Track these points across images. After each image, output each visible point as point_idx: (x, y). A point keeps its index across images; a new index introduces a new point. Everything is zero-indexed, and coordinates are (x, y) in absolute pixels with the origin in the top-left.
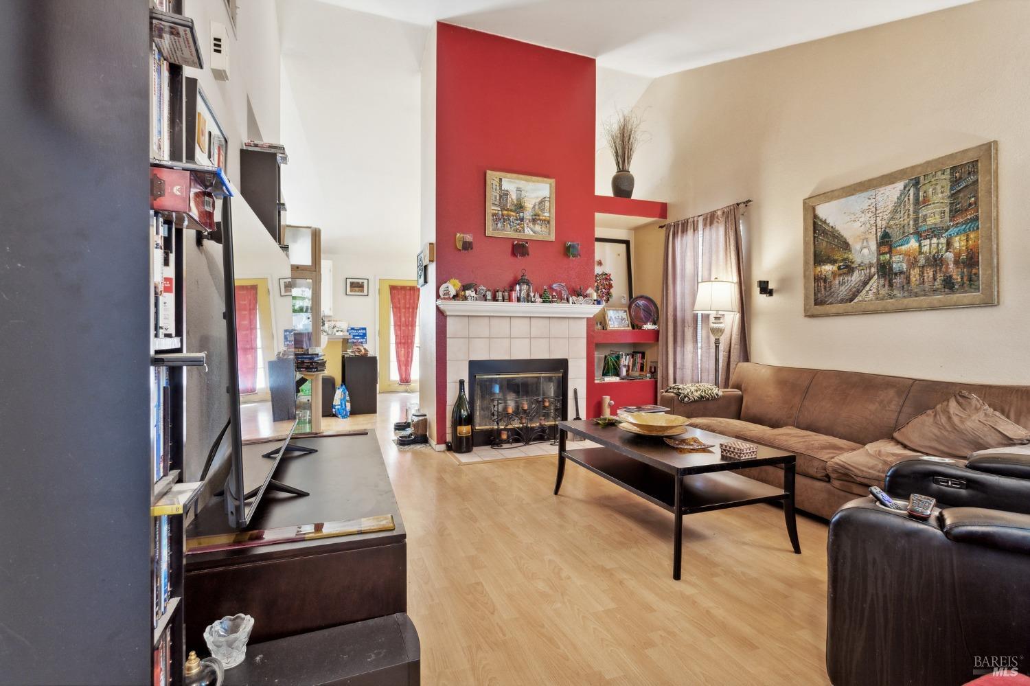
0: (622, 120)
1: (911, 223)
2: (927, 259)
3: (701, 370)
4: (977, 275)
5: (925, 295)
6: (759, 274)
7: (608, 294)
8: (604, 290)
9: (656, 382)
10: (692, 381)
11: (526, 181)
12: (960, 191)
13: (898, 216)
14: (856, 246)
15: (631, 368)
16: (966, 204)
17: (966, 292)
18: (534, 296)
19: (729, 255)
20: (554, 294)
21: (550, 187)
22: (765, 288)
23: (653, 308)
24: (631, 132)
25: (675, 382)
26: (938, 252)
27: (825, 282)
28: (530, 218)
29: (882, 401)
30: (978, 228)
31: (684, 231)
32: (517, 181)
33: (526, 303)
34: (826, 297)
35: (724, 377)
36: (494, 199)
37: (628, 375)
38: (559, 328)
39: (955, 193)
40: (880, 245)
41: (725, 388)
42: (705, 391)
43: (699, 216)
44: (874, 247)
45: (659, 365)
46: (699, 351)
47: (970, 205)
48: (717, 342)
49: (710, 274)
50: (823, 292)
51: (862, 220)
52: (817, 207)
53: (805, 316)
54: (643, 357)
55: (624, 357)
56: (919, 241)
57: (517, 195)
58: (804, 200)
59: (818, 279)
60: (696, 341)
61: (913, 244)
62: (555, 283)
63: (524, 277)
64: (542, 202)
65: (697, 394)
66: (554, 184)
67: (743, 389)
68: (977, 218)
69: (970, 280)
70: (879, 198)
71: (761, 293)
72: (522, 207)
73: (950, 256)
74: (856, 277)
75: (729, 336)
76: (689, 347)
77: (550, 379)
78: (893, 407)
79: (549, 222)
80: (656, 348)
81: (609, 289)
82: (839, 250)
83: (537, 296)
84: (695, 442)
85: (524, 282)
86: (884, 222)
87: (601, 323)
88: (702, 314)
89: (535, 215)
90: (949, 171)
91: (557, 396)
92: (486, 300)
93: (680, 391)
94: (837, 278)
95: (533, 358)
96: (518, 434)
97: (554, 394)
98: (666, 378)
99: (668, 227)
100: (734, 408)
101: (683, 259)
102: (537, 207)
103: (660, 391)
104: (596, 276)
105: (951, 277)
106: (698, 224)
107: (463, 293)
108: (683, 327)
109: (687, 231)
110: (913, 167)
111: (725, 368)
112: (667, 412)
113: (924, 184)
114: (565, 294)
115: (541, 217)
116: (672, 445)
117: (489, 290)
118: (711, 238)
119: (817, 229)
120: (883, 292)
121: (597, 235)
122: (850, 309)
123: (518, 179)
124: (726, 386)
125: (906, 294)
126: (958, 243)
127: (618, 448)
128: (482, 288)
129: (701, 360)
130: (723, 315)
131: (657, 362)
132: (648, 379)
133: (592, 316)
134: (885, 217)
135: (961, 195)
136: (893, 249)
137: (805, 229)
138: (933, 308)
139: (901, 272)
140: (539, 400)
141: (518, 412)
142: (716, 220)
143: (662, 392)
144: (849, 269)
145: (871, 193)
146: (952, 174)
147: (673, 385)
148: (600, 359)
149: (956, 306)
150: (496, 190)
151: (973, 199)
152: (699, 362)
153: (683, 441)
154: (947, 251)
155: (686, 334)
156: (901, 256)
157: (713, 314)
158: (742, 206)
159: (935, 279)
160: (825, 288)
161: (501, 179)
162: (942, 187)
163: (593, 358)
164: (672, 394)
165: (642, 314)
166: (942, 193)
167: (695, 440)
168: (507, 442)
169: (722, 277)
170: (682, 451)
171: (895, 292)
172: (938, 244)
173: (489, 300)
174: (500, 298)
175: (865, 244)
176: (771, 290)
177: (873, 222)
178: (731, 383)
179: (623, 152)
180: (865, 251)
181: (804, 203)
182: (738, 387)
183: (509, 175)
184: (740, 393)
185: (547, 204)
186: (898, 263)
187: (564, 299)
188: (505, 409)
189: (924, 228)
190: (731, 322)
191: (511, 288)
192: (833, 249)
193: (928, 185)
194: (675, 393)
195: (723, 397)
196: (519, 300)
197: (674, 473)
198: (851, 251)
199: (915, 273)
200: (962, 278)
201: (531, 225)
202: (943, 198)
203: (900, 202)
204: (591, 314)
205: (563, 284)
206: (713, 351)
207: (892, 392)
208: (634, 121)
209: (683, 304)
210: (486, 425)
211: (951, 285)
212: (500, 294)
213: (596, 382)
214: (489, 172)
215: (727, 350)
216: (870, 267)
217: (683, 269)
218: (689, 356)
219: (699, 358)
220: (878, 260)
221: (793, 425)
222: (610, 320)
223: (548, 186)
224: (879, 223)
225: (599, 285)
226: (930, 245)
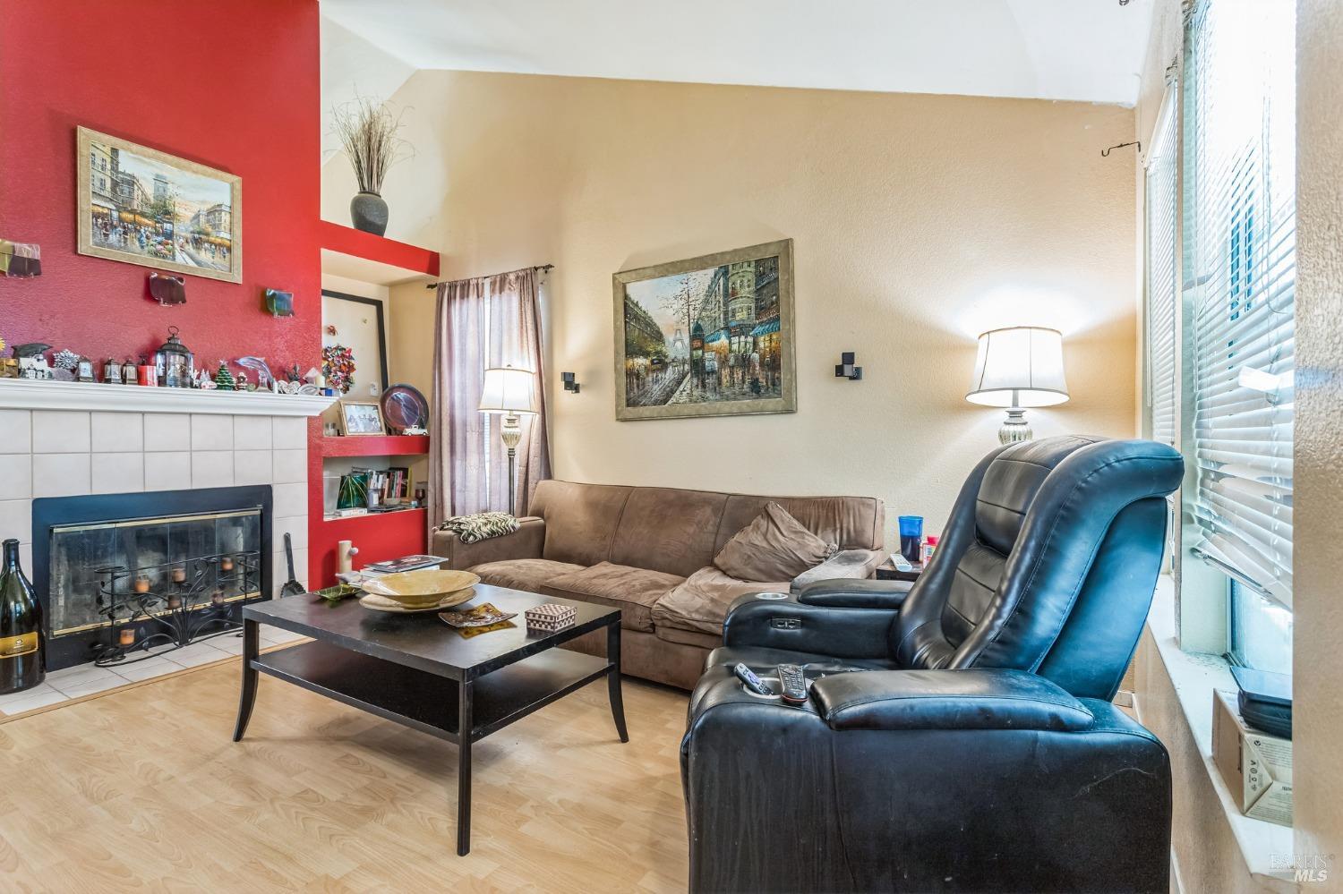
0: (367, 115)
1: (722, 316)
2: (736, 359)
3: (490, 492)
4: (779, 378)
5: (735, 399)
6: (563, 363)
7: (347, 379)
8: (339, 374)
9: (426, 512)
10: (478, 512)
11: (177, 166)
12: (763, 287)
13: (709, 307)
14: (669, 337)
15: (386, 493)
16: (769, 302)
17: (769, 397)
18: (198, 377)
19: (525, 334)
20: (242, 374)
21: (232, 189)
22: (570, 383)
23: (418, 403)
24: (382, 136)
25: (453, 513)
26: (745, 352)
27: (638, 379)
28: (189, 236)
29: (699, 522)
30: (779, 329)
31: (464, 296)
32: (159, 164)
33: (180, 388)
34: (639, 397)
35: (521, 501)
36: (97, 184)
37: (381, 503)
38: (249, 433)
39: (760, 288)
40: (693, 338)
41: (522, 516)
42: (497, 523)
43: (485, 278)
44: (687, 341)
45: (430, 487)
46: (487, 465)
47: (772, 303)
48: (511, 453)
49: (500, 360)
50: (636, 390)
51: (675, 306)
52: (628, 286)
53: (617, 420)
54: (405, 476)
55: (375, 476)
56: (729, 338)
57: (157, 189)
58: (614, 274)
59: (631, 374)
60: (481, 452)
61: (723, 340)
62: (244, 356)
63: (172, 341)
64: (214, 211)
65: (485, 529)
66: (239, 186)
67: (545, 516)
68: (777, 319)
69: (774, 385)
70: (691, 284)
71: (566, 389)
72: (167, 213)
73: (756, 356)
74: (669, 375)
75: (526, 445)
76: (473, 459)
77: (236, 522)
78: (710, 528)
79: (229, 249)
80: (424, 463)
81: (348, 373)
82: (651, 341)
83: (205, 376)
84: (487, 611)
85: (174, 351)
86: (696, 312)
87: (334, 426)
88: (490, 414)
89: (199, 233)
90: (753, 264)
91: (249, 549)
92: (78, 379)
93: (462, 527)
94: (650, 375)
95: (196, 486)
96: (166, 630)
97: (245, 547)
98: (440, 505)
99: (441, 287)
100: (534, 542)
101: (463, 336)
102: (202, 219)
103: (431, 528)
104: (326, 350)
105: (757, 379)
106: (483, 288)
107: (12, 362)
108: (465, 432)
109: (468, 296)
110: (723, 254)
111: (522, 488)
112: (443, 566)
113: (733, 275)
114: (264, 375)
115: (212, 239)
116: (453, 623)
117: (86, 360)
118: (501, 311)
119: (629, 312)
120: (696, 393)
121: (324, 286)
122: (664, 413)
123: (158, 159)
124: (524, 513)
125: (718, 397)
126: (763, 343)
127: (357, 644)
128: (69, 356)
129: (490, 478)
130: (519, 416)
131: (427, 483)
132: (413, 509)
133: (317, 414)
134: (697, 306)
135: (765, 292)
136: (706, 345)
137: (616, 311)
138: (742, 414)
139: (713, 372)
140: (213, 560)
141: (165, 585)
142: (507, 286)
143: (435, 531)
144: (661, 363)
145: (682, 277)
146: (756, 267)
147: (452, 519)
148: (332, 483)
149: (761, 412)
150: (103, 168)
151: (774, 297)
152: (488, 481)
153: (469, 613)
154: (753, 352)
155: (468, 441)
156: (713, 353)
157: (506, 415)
158: (541, 271)
159: (744, 382)
160: (638, 386)
161: (115, 151)
162: (749, 281)
163: (320, 482)
164: (450, 533)
165: (403, 413)
166: (749, 286)
167: (488, 608)
168: (137, 646)
169: (517, 364)
170: (468, 633)
171: (708, 394)
172: (746, 343)
173: (87, 380)
174: (116, 376)
175: (678, 335)
176: (578, 385)
177: (685, 311)
178: (530, 508)
179: (370, 161)
180: (679, 344)
181: (614, 279)
182: (539, 513)
183: (135, 147)
184: (542, 521)
185: (225, 217)
186: (711, 361)
187: (263, 385)
188: (133, 585)
189: (734, 324)
190: (529, 424)
191: (145, 358)
192: (646, 338)
193: (736, 276)
194: (455, 531)
195: (521, 529)
196: (162, 381)
197: (457, 677)
198: (664, 343)
199: (725, 372)
200: (767, 382)
201: (190, 248)
202: (749, 293)
203: (711, 292)
204: (315, 410)
205: (262, 359)
206: (505, 464)
207: (708, 511)
208: (385, 123)
209: (463, 400)
210: (84, 622)
211: (757, 389)
212: (114, 371)
213: (327, 519)
214: (83, 133)
215: (524, 463)
216: (684, 364)
217: (463, 351)
218: (473, 472)
219: (488, 475)
220: (691, 355)
221: (608, 560)
222: (350, 420)
223: (228, 186)
224: (692, 312)
225: (332, 365)
226: (739, 343)
